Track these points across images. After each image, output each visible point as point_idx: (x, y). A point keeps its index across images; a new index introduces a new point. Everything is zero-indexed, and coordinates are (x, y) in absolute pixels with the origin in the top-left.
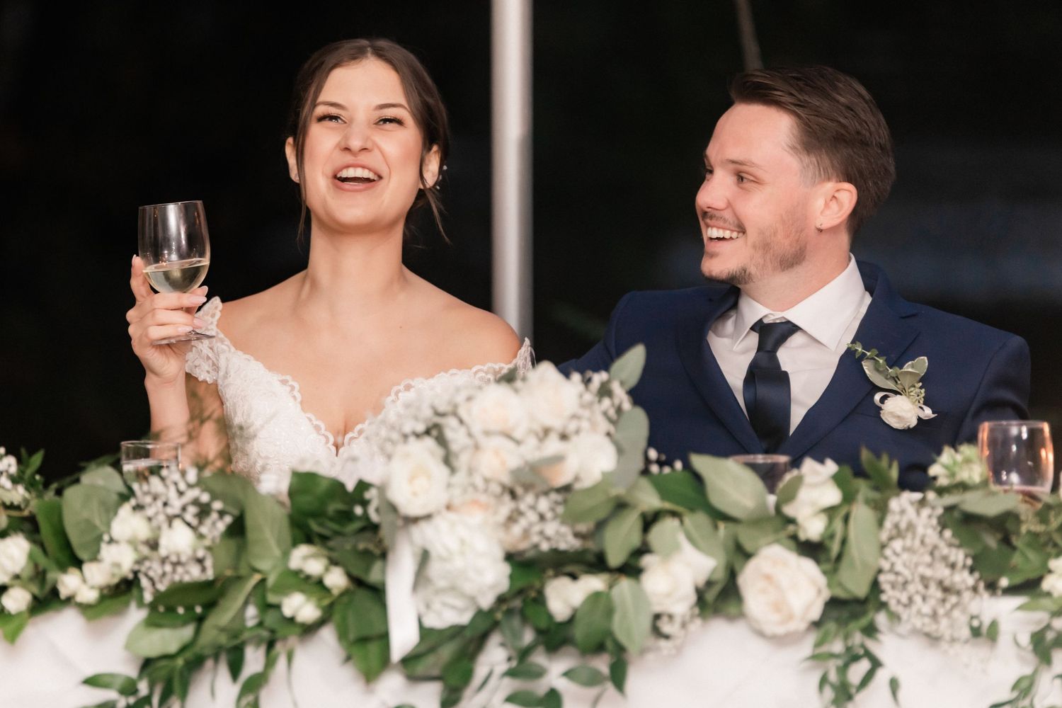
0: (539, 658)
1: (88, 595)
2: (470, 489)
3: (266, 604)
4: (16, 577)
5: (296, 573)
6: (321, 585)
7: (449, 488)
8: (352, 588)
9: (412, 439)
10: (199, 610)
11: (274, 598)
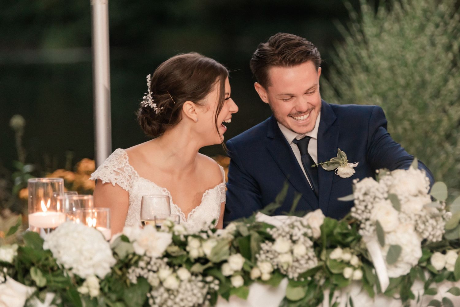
0: (433, 286)
1: (266, 277)
2: (408, 219)
3: (332, 274)
4: (236, 272)
5: (335, 260)
6: (348, 264)
7: (399, 219)
8: (361, 264)
9: (383, 200)
10: (309, 279)
11: (335, 271)
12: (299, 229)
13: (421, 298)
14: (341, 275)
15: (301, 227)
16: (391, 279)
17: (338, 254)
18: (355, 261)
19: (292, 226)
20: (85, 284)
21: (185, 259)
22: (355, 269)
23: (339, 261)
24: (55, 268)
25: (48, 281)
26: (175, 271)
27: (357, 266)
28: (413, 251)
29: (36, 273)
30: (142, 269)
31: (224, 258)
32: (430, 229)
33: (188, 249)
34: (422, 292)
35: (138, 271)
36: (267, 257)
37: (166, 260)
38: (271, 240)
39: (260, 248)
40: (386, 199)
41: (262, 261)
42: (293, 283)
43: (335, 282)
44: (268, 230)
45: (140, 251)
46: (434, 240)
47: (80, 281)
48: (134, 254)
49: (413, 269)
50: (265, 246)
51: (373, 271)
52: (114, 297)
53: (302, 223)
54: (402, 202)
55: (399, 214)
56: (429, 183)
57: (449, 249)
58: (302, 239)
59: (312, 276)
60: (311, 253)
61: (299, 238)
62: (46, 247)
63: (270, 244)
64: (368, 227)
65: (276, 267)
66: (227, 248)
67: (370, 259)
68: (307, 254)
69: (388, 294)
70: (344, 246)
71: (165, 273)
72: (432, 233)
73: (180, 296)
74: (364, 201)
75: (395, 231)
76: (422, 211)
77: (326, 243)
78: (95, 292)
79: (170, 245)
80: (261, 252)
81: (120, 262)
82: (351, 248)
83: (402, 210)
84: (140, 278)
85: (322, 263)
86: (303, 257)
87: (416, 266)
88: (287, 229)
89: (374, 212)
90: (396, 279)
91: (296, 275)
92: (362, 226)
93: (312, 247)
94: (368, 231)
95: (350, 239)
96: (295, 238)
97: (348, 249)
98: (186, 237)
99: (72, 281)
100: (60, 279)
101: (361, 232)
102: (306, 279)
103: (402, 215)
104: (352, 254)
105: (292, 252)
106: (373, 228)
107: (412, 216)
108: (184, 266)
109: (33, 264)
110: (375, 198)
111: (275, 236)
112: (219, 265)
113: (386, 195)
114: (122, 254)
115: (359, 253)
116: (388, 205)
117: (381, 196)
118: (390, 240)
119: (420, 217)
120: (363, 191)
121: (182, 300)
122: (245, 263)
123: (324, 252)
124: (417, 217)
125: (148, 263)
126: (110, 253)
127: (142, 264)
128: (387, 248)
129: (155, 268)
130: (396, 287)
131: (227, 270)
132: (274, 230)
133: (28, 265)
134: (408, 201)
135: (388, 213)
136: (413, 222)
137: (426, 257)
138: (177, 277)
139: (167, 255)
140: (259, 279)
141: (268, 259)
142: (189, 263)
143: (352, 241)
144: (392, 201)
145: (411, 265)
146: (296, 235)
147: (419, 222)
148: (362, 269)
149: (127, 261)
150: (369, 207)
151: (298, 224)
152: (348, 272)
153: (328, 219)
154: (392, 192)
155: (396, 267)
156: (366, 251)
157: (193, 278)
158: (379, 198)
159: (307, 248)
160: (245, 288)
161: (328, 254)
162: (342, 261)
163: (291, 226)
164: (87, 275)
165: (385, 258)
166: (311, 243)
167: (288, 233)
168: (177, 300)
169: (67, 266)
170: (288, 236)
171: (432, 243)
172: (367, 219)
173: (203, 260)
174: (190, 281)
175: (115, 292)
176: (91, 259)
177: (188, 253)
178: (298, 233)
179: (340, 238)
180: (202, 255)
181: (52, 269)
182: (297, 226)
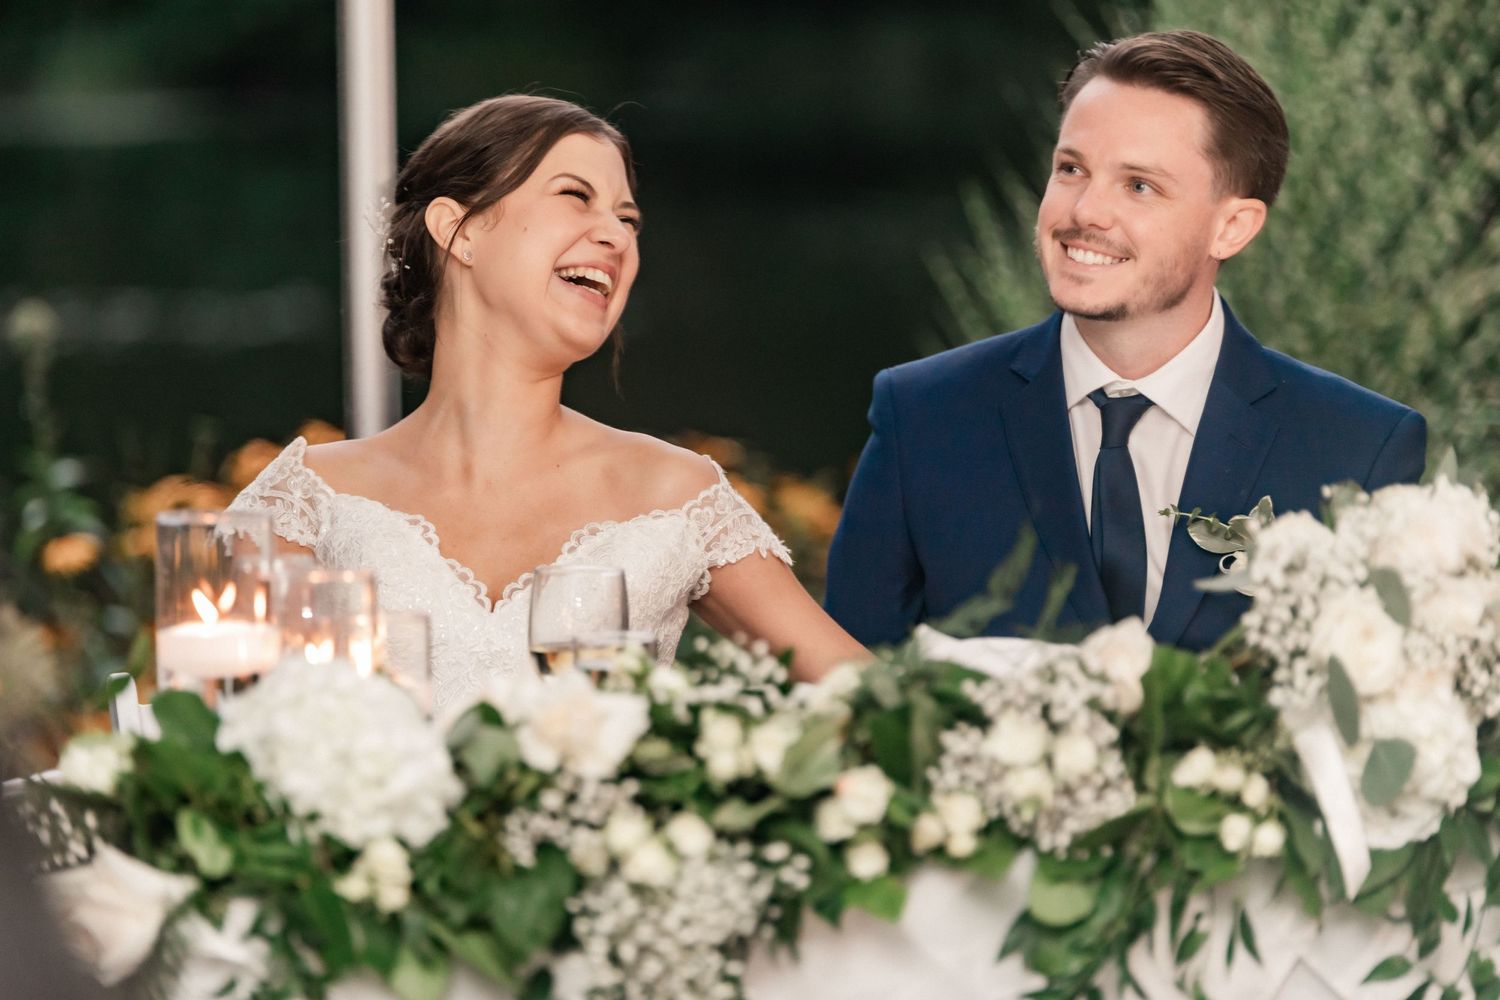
1: (963, 844)
2: (1437, 653)
3: (1181, 836)
4: (864, 828)
5: (1190, 791)
6: (1235, 803)
7: (1406, 654)
8: (1277, 802)
9: (1354, 590)
10: (1107, 852)
11: (1192, 827)
12: (1074, 685)
13: (1476, 916)
14: (1212, 840)
15: (1079, 678)
16: (1377, 856)
17: (1199, 768)
18: (1257, 791)
19: (1050, 675)
20: (360, 868)
21: (692, 786)
22: (1258, 819)
23: (1204, 793)
24: (260, 813)
25: (240, 858)
26: (658, 825)
27: (1263, 811)
28: (1451, 760)
29: (197, 829)
30: (554, 816)
31: (823, 781)
33: (702, 749)
34: (1479, 897)
35: (540, 824)
36: (963, 778)
37: (632, 787)
38: (979, 720)
39: (939, 750)
40: (1363, 585)
41: (949, 792)
42: (1054, 868)
43: (1191, 864)
44: (969, 689)
45: (542, 758)
47: (345, 857)
48: (524, 767)
49: (1451, 819)
50: (959, 741)
51: (1318, 827)
52: (458, 912)
53: (1083, 667)
54: (1416, 596)
55: (1406, 635)
58: (1083, 718)
59: (1118, 844)
60: (1114, 766)
61: (1074, 715)
62: (226, 741)
63: (974, 734)
64: (1300, 679)
65: (994, 813)
66: (831, 748)
67: (1307, 787)
68: (1099, 770)
69: (1368, 904)
70: (1221, 743)
71: (628, 830)
73: (679, 910)
74: (1286, 591)
75: (1390, 695)
76: (1481, 624)
77: (1159, 732)
78: (394, 897)
79: (643, 739)
80: (947, 761)
81: (473, 793)
82: (1243, 749)
83: (1417, 620)
84: (546, 848)
85: (1148, 801)
86: (1085, 780)
87: (1458, 811)
88: (1033, 686)
89: (1322, 627)
90: (1394, 854)
91: (1063, 840)
92: (1280, 675)
93: (1113, 745)
94: (1303, 693)
95: (1239, 719)
96: (1058, 715)
97: (1235, 754)
98: (695, 710)
99: (318, 859)
100: (276, 850)
101: (1276, 697)
102: (1095, 853)
103: (1416, 641)
104: (1249, 769)
105: (1048, 760)
106: (1317, 682)
107: (1450, 641)
108: (693, 805)
109: (184, 800)
110: (1324, 582)
111: (991, 707)
112: (806, 807)
113: (1361, 573)
114: (483, 766)
115: (1270, 768)
116: (1368, 606)
117: (1345, 575)
118: (1377, 723)
119: (1475, 644)
120: (1284, 558)
121: (686, 922)
122: (894, 800)
123: (1154, 763)
124: (1465, 647)
125: (572, 798)
126: (442, 762)
127: (551, 800)
128: (1363, 752)
129: (594, 815)
130: (1393, 881)
131: (833, 823)
132: (988, 687)
133: (167, 802)
134: (1437, 590)
135: (1368, 634)
136: (1452, 663)
137: (1493, 781)
138: (670, 847)
139: (631, 769)
140: (939, 853)
141: (970, 786)
142: (708, 797)
143: (1246, 727)
144: (1382, 593)
145: (1445, 807)
146: (1063, 705)
147: (1471, 662)
148: (1282, 818)
149: (499, 790)
150: (1307, 611)
151: (1069, 668)
152: (1234, 831)
153: (1165, 650)
154: (1382, 560)
155: (1394, 813)
156: (1293, 758)
157: (724, 848)
158: (1341, 583)
159: (1100, 751)
160: (892, 883)
161: (1167, 769)
162: (1214, 795)
163: (1048, 676)
164: (369, 840)
165: (1357, 784)
166: (1110, 733)
167: (1034, 698)
168: (671, 921)
169: (300, 808)
170: (1037, 709)
172: (1298, 653)
173: (750, 788)
174: (712, 858)
175: (462, 895)
176: (380, 782)
177: (701, 763)
178: (1069, 699)
179: (1206, 717)
180: (747, 770)
181: (250, 819)
182: (1068, 676)
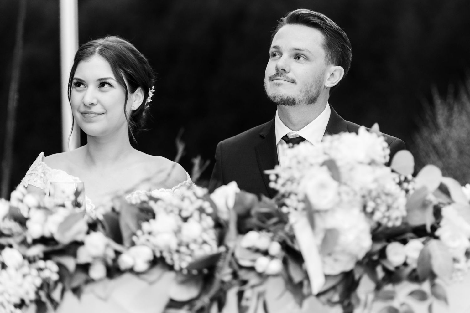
0: (389, 287)
1: (141, 266)
3: (241, 267)
4: (95, 258)
5: (248, 248)
6: (266, 253)
7: (339, 194)
8: (285, 254)
9: (317, 167)
10: (205, 271)
11: (245, 263)
12: (192, 202)
13: (369, 304)
14: (253, 269)
15: (193, 198)
16: (328, 276)
17: (252, 239)
18: (275, 248)
21: (19, 239)
22: (273, 258)
23: (253, 249)
27: (276, 256)
28: (358, 238)
31: (78, 238)
32: (383, 208)
33: (28, 224)
34: (371, 296)
40: (321, 165)
42: (181, 277)
43: (244, 277)
44: (152, 204)
46: (390, 224)
49: (359, 263)
50: (148, 226)
54: (342, 171)
55: (339, 186)
56: (388, 151)
57: (412, 238)
58: (196, 215)
59: (210, 268)
60: (210, 235)
61: (192, 214)
64: (295, 204)
65: (158, 255)
67: (296, 247)
68: (201, 236)
69: (322, 297)
72: (387, 214)
75: (332, 210)
76: (372, 183)
80: (141, 233)
82: (269, 232)
83: (343, 180)
85: (222, 250)
86: (195, 240)
87: (363, 259)
88: (176, 202)
89: (304, 183)
90: (335, 276)
91: (185, 265)
94: (296, 209)
95: (272, 221)
96: (185, 214)
101: (285, 210)
102: (200, 271)
103: (344, 188)
104: (272, 239)
105: (178, 232)
106: (302, 205)
107: (358, 189)
111: (157, 211)
113: (321, 161)
115: (282, 240)
116: (324, 174)
117: (313, 161)
119: (370, 191)
122: (108, 246)
123: (231, 236)
124: (365, 192)
128: (320, 234)
130: (334, 287)
131: (83, 256)
132: (159, 203)
134: (353, 169)
135: (322, 186)
136: (360, 198)
137: (378, 247)
140: (131, 270)
141: (149, 244)
142: (24, 244)
143: (274, 224)
144: (329, 168)
145: (356, 257)
146: (186, 210)
147: (368, 198)
148: (284, 259)
152: (262, 264)
157: (26, 265)
159: (204, 230)
160: (107, 281)
161: (239, 240)
162: (258, 249)
165: (319, 247)
166: (211, 222)
170: (177, 212)
171: (387, 228)
178: (189, 207)
182: (189, 198)
